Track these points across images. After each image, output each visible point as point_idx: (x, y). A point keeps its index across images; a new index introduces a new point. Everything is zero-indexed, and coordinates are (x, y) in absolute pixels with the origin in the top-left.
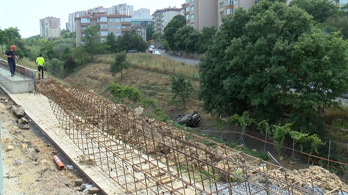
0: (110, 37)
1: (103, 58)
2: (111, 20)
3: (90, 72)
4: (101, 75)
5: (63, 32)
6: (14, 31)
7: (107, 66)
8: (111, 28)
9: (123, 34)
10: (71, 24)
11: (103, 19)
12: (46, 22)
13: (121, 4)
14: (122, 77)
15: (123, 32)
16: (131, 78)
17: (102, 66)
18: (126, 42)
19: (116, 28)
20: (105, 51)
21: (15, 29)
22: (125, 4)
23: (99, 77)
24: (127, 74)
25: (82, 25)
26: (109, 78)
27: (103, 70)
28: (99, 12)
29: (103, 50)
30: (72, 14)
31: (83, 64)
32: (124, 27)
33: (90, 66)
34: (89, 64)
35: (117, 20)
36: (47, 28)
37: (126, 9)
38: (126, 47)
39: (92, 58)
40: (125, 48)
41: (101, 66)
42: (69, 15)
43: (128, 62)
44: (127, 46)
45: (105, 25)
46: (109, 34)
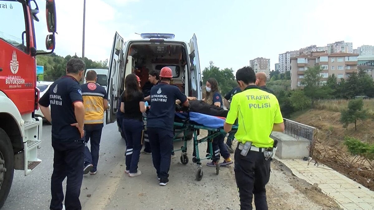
0: (332, 79)
1: (325, 103)
2: (333, 60)
3: (311, 120)
4: (325, 124)
5: (272, 74)
6: (229, 72)
7: (333, 114)
8: (332, 69)
9: (348, 76)
10: (281, 65)
11: (323, 59)
12: (256, 63)
13: (337, 41)
14: (356, 129)
15: (348, 73)
16: (369, 132)
17: (327, 114)
18: (352, 85)
19: (339, 69)
20: (328, 95)
21: (230, 70)
22: (342, 42)
23: (323, 127)
24: (363, 126)
25: (299, 65)
26: (337, 129)
27: (328, 119)
28: (318, 51)
29: (326, 95)
30: (282, 54)
31: (301, 110)
32: (349, 68)
33: (311, 112)
34: (309, 110)
35: (340, 60)
36: (256, 69)
37: (344, 47)
38: (352, 91)
39: (313, 103)
40: (350, 93)
41: (324, 114)
42: (279, 56)
43: (364, 112)
44: (354, 90)
45: (326, 66)
46: (330, 76)
